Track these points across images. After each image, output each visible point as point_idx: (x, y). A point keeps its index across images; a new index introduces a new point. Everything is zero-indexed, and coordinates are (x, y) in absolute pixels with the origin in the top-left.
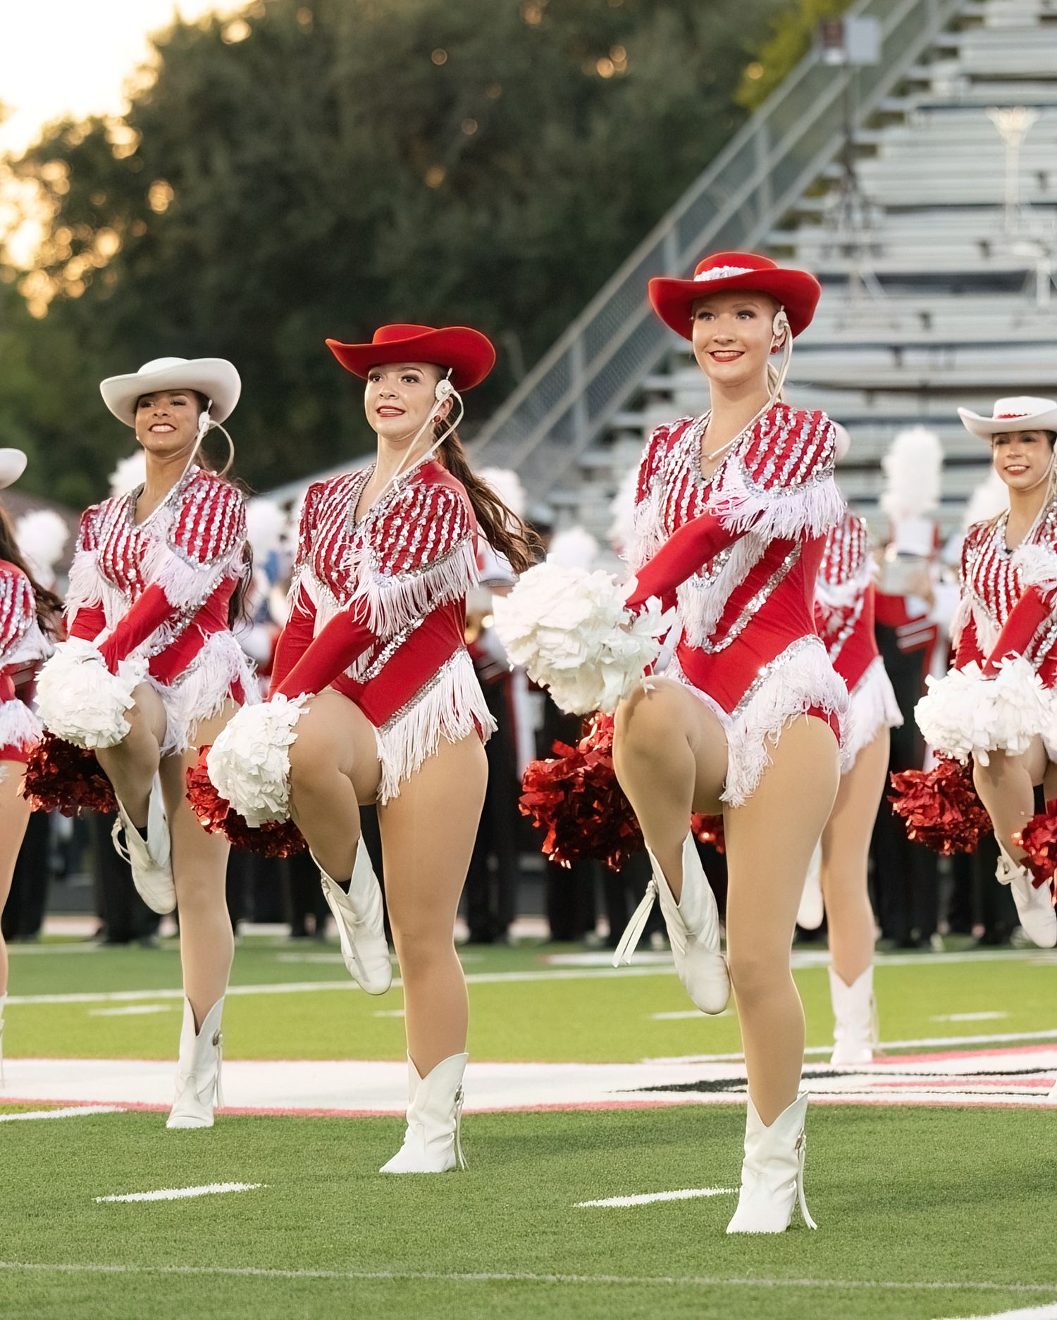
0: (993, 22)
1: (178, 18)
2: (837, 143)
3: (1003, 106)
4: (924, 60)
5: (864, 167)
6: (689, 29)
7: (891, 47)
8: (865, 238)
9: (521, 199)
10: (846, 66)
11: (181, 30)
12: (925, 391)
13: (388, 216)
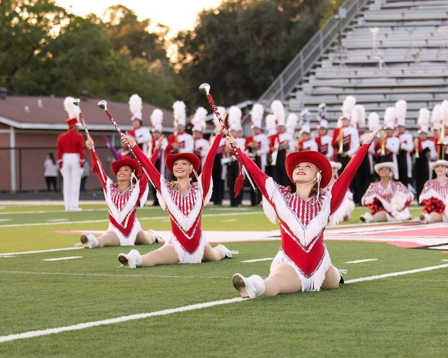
0: (371, 9)
1: (204, 9)
2: (337, 35)
3: (373, 27)
4: (356, 17)
5: (343, 40)
6: (312, 11)
7: (349, 15)
8: (343, 55)
9: (276, 47)
10: (339, 19)
11: (204, 12)
12: (356, 88)
13: (248, 51)
